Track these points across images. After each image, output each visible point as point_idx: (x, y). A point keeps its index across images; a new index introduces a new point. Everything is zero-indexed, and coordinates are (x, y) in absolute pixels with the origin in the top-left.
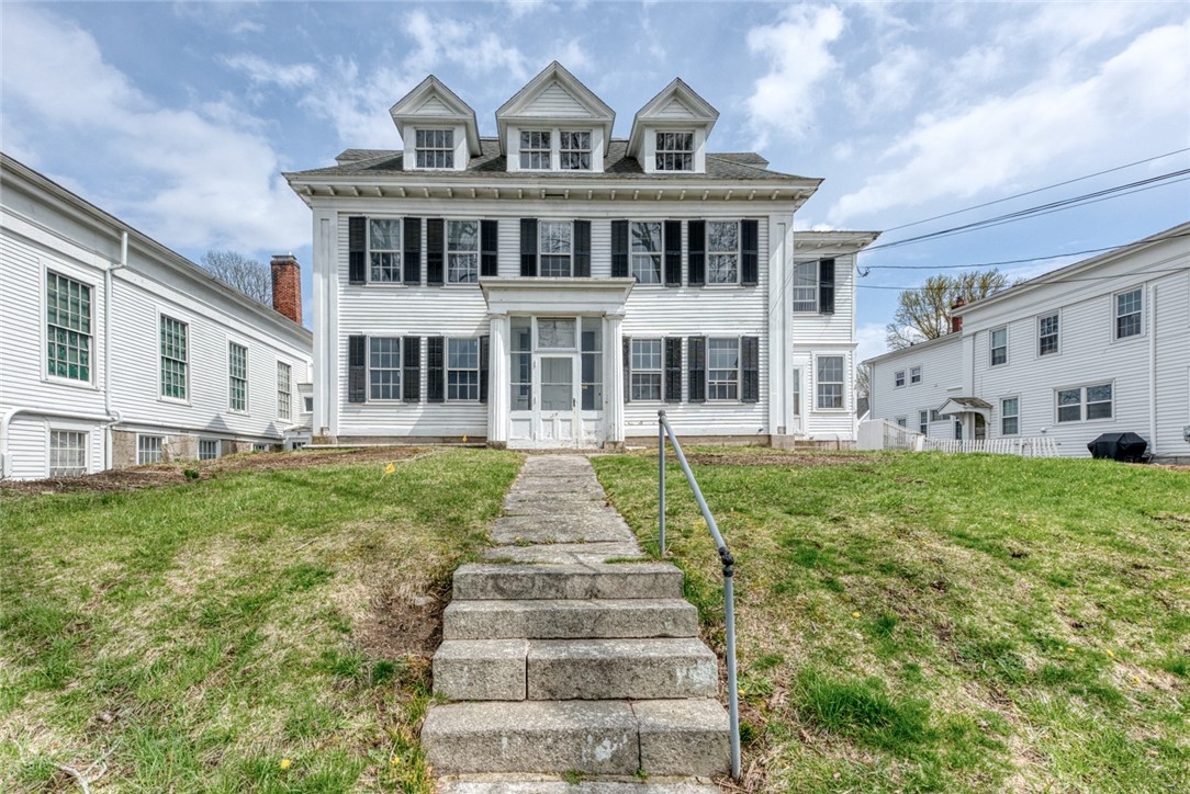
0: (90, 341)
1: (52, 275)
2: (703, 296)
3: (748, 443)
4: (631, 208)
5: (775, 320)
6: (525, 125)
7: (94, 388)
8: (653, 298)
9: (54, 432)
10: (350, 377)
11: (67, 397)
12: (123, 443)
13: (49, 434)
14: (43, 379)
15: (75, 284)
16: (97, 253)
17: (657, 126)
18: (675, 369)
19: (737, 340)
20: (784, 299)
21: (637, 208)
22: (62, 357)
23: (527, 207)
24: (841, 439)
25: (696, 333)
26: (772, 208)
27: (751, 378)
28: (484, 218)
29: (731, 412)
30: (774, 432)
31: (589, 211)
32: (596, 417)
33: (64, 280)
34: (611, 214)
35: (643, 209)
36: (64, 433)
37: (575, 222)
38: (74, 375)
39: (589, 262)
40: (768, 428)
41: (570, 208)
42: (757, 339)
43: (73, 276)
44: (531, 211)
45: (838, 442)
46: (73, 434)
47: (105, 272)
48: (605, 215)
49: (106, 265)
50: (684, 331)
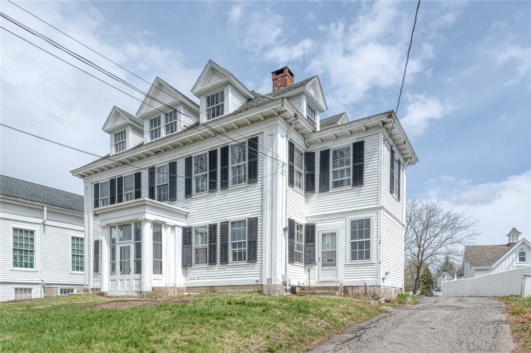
0: (34, 252)
1: (15, 230)
2: (229, 195)
3: (252, 290)
4: (192, 149)
5: (267, 204)
6: (151, 116)
7: (35, 270)
8: (204, 201)
9: (16, 289)
10: (94, 260)
11: (23, 275)
12: (51, 292)
13: (14, 290)
14: (11, 269)
15: (26, 231)
16: (36, 217)
17: (205, 93)
18: (213, 243)
19: (245, 221)
20: (272, 188)
21: (195, 148)
22: (21, 259)
23: (150, 162)
24: (368, 285)
25: (224, 219)
26: (265, 126)
27: (253, 245)
28: (136, 172)
29: (242, 270)
30: (265, 283)
31: (174, 156)
32: (138, 278)
33: (21, 230)
34: (184, 155)
35: (198, 147)
36: (21, 289)
37: (170, 163)
38: (26, 266)
39: (176, 185)
40: (261, 279)
41: (167, 156)
42: (256, 218)
43: (25, 228)
44: (151, 163)
45: (365, 286)
46: (26, 289)
47: (40, 224)
48: (181, 156)
49: (41, 221)
50: (217, 219)
